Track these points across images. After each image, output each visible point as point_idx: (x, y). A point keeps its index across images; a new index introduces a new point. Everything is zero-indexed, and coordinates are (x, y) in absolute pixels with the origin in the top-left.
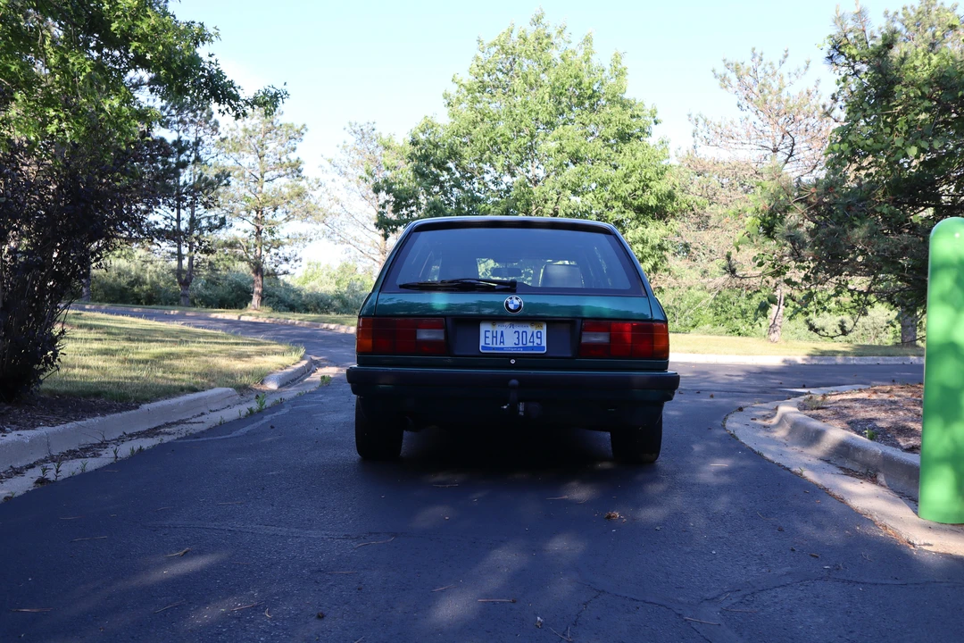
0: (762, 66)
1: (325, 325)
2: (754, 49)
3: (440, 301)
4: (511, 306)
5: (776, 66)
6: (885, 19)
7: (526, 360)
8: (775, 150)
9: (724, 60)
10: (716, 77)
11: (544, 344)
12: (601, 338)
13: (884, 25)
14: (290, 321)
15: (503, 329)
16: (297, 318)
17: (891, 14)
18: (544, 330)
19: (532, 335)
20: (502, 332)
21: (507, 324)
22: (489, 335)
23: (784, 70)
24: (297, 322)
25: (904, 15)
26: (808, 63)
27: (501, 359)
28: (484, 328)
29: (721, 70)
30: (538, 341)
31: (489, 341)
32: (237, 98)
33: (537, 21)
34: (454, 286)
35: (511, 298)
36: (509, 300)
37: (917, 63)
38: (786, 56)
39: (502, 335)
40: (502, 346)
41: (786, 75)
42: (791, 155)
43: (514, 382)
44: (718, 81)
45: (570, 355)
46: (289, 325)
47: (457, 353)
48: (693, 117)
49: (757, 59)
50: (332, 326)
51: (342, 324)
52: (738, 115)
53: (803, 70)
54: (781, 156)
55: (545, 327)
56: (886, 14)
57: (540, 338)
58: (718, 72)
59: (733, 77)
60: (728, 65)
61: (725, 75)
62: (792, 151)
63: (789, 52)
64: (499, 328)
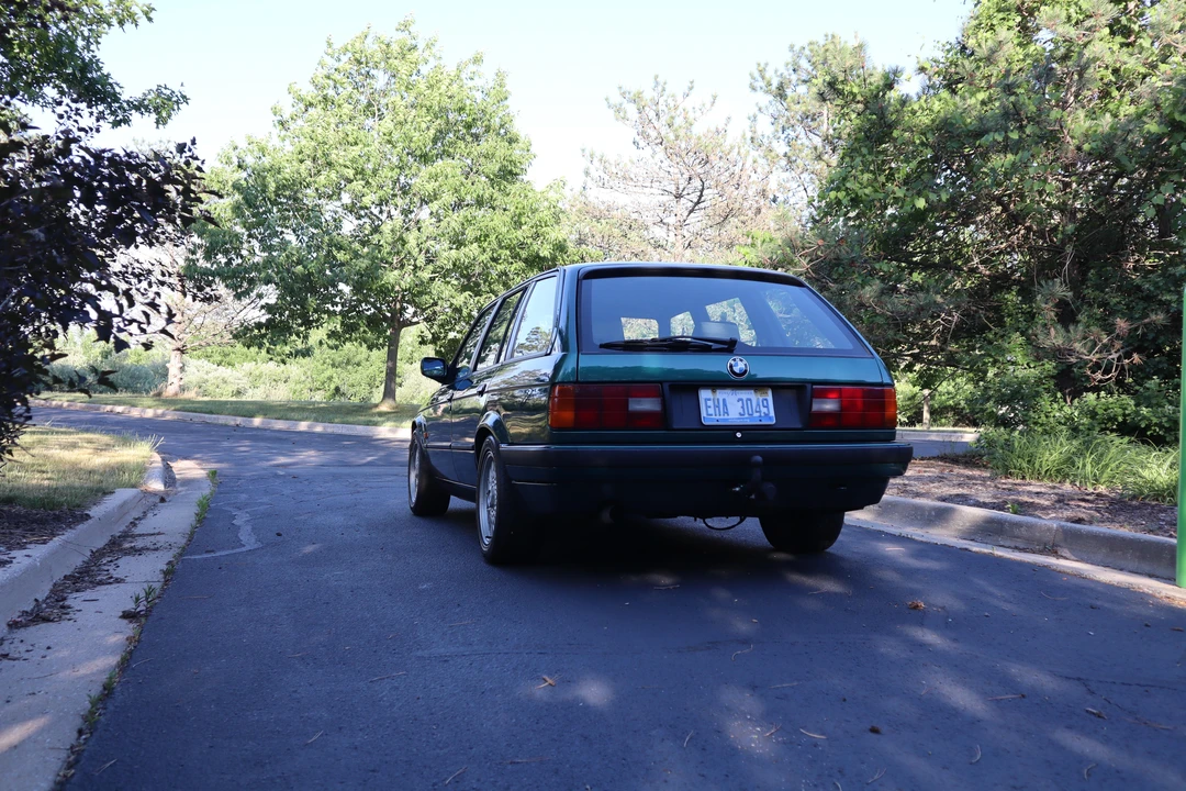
0: (665, 98)
1: (109, 408)
2: (656, 77)
3: (652, 362)
4: (736, 369)
5: (680, 98)
6: (791, 54)
7: (754, 433)
8: (678, 197)
9: (620, 88)
10: (609, 107)
11: (772, 414)
12: (829, 406)
13: (790, 60)
14: (54, 403)
15: (725, 396)
16: (65, 399)
17: (797, 48)
18: (769, 396)
19: (758, 405)
20: (724, 400)
21: (728, 391)
22: (710, 403)
23: (688, 104)
24: (65, 404)
25: (811, 51)
26: (715, 98)
27: (725, 433)
28: (704, 394)
29: (616, 99)
30: (764, 410)
31: (711, 411)
32: (117, 100)
33: (404, 27)
34: (665, 346)
35: (734, 360)
36: (733, 363)
37: (916, 107)
38: (691, 88)
39: (725, 405)
40: (726, 416)
41: (691, 110)
42: (698, 203)
43: (759, 458)
44: (612, 111)
45: (800, 426)
46: (54, 409)
47: (675, 427)
48: (587, 153)
49: (660, 88)
50: (119, 409)
51: (134, 406)
52: (634, 153)
53: (708, 105)
54: (686, 203)
55: (770, 392)
56: (792, 48)
57: (767, 407)
58: (612, 102)
59: (632, 110)
60: (624, 93)
61: (621, 105)
62: (701, 196)
63: (694, 84)
64: (721, 394)
